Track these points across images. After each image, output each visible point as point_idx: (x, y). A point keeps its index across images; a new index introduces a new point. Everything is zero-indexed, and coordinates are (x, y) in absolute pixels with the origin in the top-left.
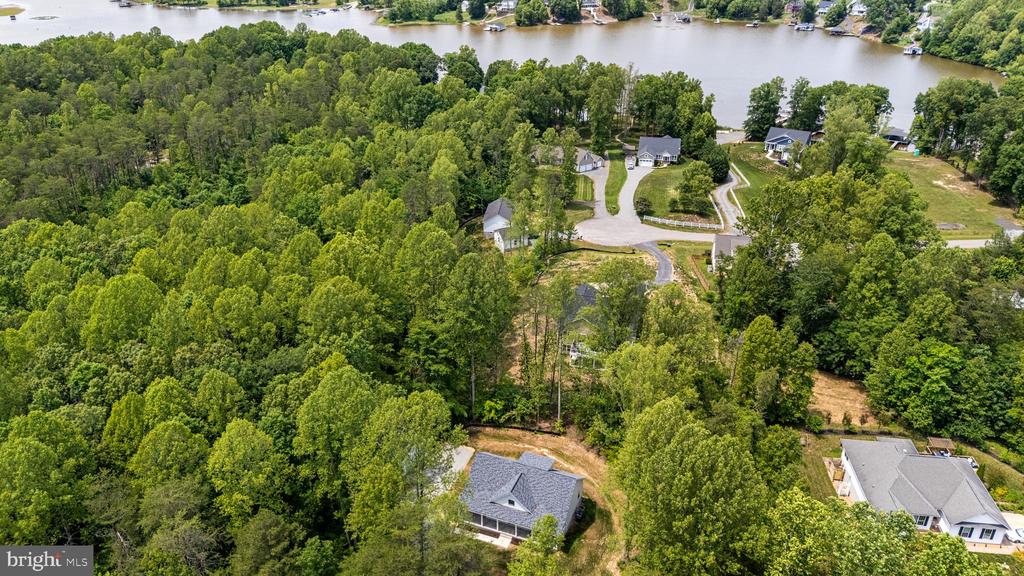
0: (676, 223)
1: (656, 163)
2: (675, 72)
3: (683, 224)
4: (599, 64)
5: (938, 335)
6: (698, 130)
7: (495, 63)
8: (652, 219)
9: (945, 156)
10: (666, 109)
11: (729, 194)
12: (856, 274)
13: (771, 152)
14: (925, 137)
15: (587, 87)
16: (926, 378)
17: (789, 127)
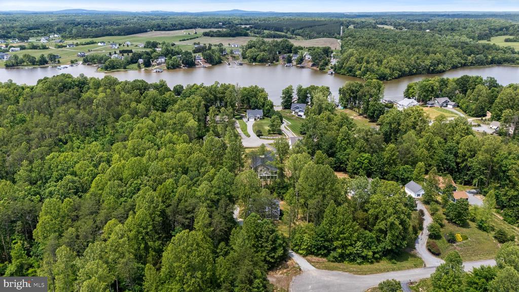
0: (272, 137)
1: (255, 119)
2: (254, 86)
3: (274, 138)
4: (225, 84)
5: (363, 152)
6: (267, 106)
7: (176, 86)
8: (263, 137)
9: (351, 108)
10: (254, 99)
11: (285, 127)
12: (339, 139)
13: (294, 112)
14: (344, 103)
15: (223, 93)
16: (363, 163)
17: (298, 103)
